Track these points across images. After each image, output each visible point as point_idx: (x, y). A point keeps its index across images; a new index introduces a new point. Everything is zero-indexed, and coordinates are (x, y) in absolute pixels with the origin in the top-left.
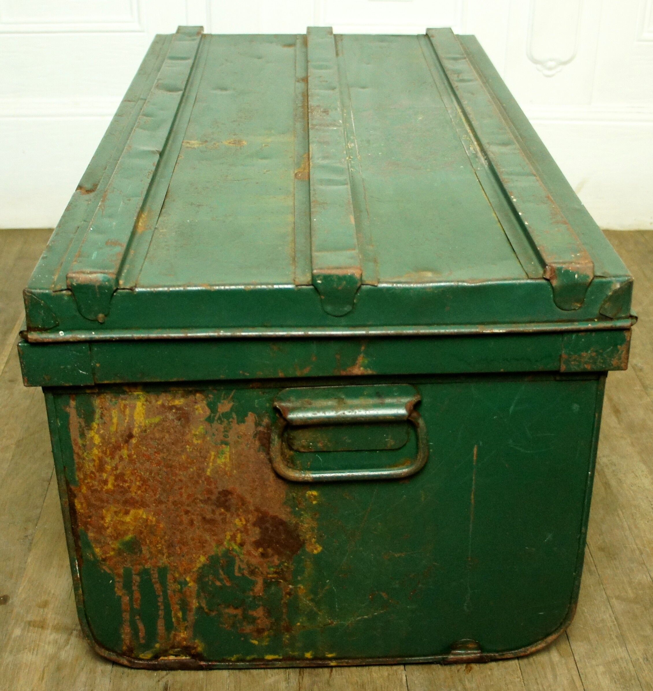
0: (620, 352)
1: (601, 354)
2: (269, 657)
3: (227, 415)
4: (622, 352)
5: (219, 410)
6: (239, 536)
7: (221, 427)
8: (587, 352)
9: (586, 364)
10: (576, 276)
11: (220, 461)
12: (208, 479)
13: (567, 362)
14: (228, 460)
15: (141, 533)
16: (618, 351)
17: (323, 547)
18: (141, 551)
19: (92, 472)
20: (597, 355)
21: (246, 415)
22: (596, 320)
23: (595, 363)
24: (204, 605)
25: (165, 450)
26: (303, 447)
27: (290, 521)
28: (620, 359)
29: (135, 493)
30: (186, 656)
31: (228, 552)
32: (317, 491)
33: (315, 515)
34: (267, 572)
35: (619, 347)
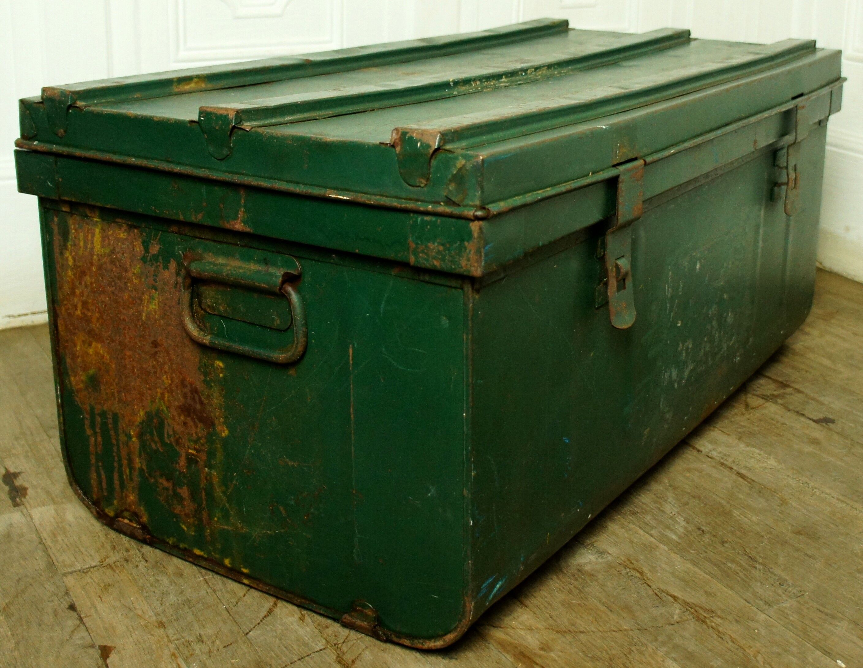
0: (468, 251)
1: (449, 249)
2: (197, 552)
3: (155, 258)
4: (470, 250)
5: (150, 251)
6: (166, 395)
7: (152, 269)
8: (434, 243)
9: (435, 259)
10: (419, 145)
11: (152, 307)
12: (144, 323)
13: (416, 253)
14: (157, 307)
15: (100, 370)
16: (466, 248)
17: (230, 432)
18: (100, 390)
19: (68, 294)
20: (444, 251)
21: (169, 262)
22: (442, 203)
23: (443, 260)
24: (144, 468)
25: (113, 283)
26: (209, 306)
27: (203, 391)
28: (468, 260)
29: (95, 325)
30: (137, 525)
31: (159, 411)
32: (223, 362)
33: (223, 390)
34: (188, 446)
35: (466, 244)
